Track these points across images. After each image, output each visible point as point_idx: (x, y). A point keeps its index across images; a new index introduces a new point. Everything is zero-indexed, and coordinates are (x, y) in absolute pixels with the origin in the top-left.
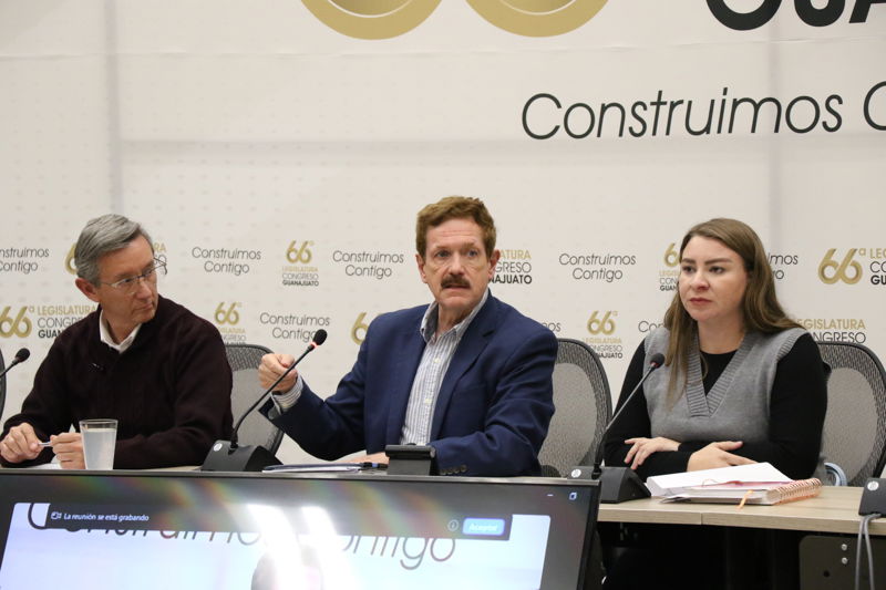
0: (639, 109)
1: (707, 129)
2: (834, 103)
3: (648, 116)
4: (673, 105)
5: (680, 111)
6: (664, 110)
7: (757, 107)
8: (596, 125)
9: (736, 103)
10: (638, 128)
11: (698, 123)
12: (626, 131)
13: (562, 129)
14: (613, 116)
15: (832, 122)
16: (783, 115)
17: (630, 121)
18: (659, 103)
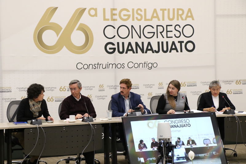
0: (95, 65)
1: (105, 68)
2: (123, 64)
3: (96, 66)
4: (100, 64)
5: (101, 65)
6: (99, 65)
7: (113, 65)
8: (88, 67)
9: (109, 64)
10: (95, 68)
11: (104, 67)
12: (93, 68)
13: (83, 68)
14: (91, 66)
15: (123, 67)
16: (116, 66)
17: (94, 67)
18: (98, 64)
